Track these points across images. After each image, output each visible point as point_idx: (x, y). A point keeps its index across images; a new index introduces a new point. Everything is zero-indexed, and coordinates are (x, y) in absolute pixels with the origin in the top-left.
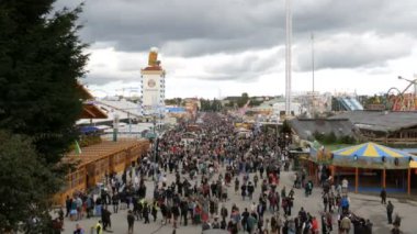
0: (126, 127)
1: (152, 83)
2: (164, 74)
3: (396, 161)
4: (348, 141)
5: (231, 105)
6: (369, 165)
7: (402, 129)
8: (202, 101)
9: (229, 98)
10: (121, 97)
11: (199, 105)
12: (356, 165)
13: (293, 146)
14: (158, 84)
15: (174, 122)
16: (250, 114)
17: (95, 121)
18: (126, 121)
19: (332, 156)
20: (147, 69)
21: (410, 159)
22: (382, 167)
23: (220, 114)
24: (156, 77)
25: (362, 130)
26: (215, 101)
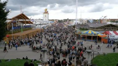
0: (40, 26)
1: (46, 16)
2: (48, 14)
3: (95, 34)
4: (87, 30)
5: (65, 21)
6: (89, 35)
7: (99, 27)
8: (58, 20)
9: (64, 20)
10: (40, 19)
11: (58, 21)
12: (86, 35)
13: (75, 30)
14: (47, 16)
15: (51, 25)
16: (68, 23)
17: (31, 24)
18: (40, 24)
19: (81, 33)
20: (45, 13)
21: (98, 34)
22: (91, 35)
23: (62, 23)
24: (47, 15)
25: (91, 27)
26: (61, 20)
